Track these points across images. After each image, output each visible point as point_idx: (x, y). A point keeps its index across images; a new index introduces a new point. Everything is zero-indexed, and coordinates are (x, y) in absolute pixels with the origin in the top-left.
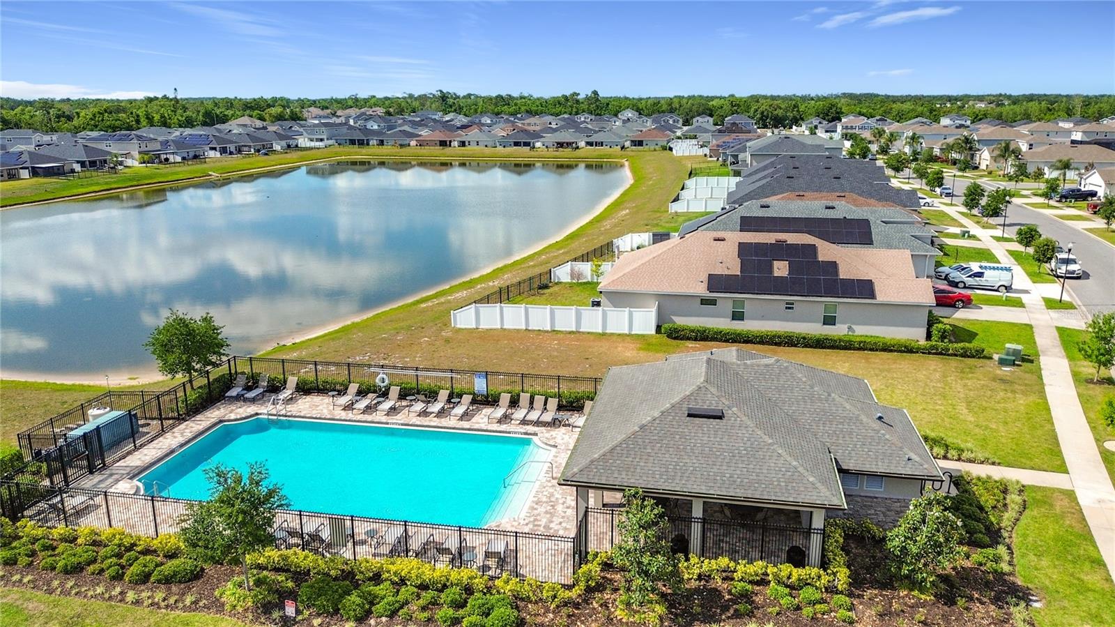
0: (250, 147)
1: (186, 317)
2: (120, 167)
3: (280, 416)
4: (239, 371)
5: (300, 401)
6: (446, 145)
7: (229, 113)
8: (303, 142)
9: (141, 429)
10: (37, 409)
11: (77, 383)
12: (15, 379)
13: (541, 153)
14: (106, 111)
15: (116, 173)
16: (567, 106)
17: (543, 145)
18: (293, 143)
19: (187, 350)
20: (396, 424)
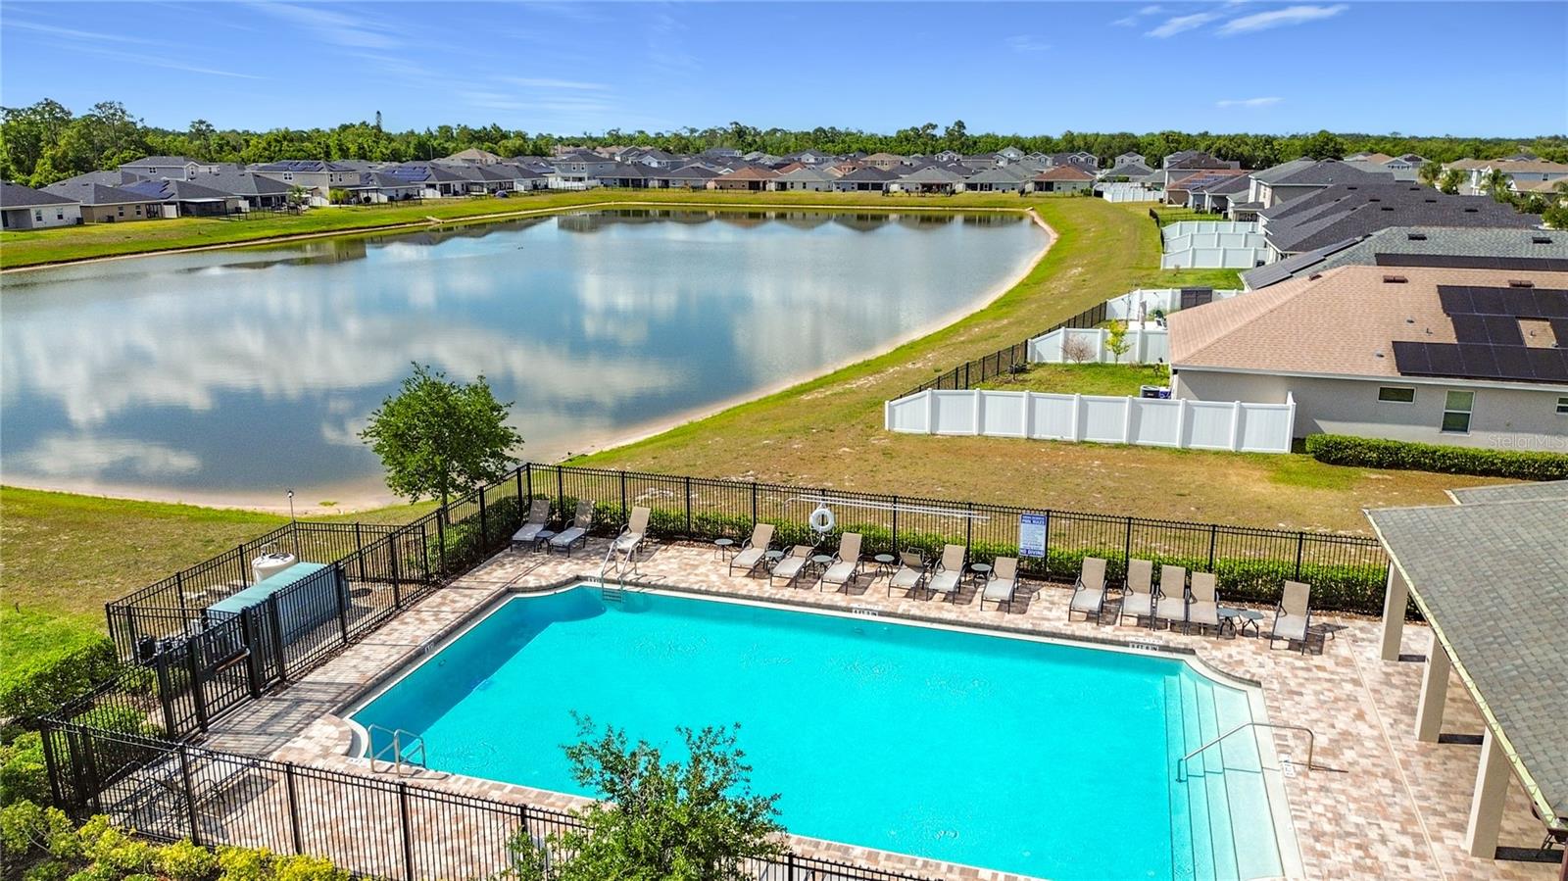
0: (482, 185)
1: (443, 381)
2: (304, 207)
3: (625, 583)
4: (535, 491)
5: (657, 555)
6: (758, 188)
7: (450, 145)
8: (555, 182)
9: (354, 601)
10: (158, 552)
11: (235, 507)
12: (128, 498)
13: (900, 199)
14: (285, 138)
15: (298, 214)
16: (917, 143)
17: (902, 188)
18: (541, 182)
19: (440, 444)
20: (869, 611)
